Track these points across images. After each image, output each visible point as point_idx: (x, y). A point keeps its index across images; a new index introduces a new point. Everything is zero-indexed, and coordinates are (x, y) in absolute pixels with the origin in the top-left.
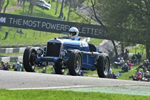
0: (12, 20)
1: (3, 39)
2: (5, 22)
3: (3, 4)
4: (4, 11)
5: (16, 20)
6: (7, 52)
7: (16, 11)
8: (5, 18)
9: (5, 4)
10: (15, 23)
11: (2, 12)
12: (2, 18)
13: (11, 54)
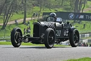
0: (88, 17)
1: (82, 29)
2: (83, 18)
3: (81, 7)
4: (82, 11)
5: (90, 16)
6: (85, 36)
7: (89, 11)
8: (83, 16)
9: (83, 7)
10: (90, 18)
11: (81, 12)
12: (81, 16)
13: (88, 37)
